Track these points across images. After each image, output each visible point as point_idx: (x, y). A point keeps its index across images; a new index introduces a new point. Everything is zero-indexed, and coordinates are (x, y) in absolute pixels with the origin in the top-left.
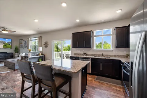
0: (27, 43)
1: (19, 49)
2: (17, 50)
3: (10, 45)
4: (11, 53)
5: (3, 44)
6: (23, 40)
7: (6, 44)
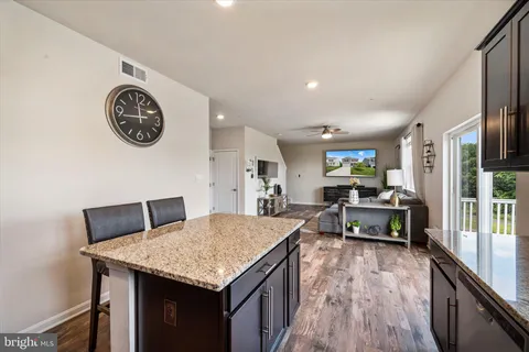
3: (373, 166)
4: (372, 189)
5: (352, 164)
7: (359, 166)
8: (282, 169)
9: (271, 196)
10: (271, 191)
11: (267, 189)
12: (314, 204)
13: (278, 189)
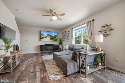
0: (70, 34)
1: (62, 41)
2: (61, 43)
3: (56, 38)
4: (57, 45)
5: (50, 37)
6: (66, 32)
7: (52, 37)
8: (18, 35)
9: (11, 52)
10: (11, 50)
11: (8, 48)
12: (35, 52)
13: (17, 48)
